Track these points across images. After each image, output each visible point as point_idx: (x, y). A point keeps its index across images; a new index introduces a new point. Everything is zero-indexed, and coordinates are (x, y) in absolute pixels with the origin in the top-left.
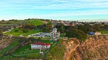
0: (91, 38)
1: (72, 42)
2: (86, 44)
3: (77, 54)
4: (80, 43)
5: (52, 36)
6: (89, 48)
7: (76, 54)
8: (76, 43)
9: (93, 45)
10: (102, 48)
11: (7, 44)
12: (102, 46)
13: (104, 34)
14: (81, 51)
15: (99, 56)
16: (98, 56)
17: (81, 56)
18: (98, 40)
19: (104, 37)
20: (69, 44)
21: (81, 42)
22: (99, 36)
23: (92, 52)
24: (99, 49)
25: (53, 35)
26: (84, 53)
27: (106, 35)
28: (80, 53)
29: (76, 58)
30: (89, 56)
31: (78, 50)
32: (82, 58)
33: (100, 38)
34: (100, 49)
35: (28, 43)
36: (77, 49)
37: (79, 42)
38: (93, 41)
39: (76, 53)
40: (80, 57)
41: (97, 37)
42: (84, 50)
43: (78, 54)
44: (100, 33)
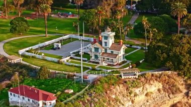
1: (154, 87)
4: (185, 91)
5: (96, 57)
20: (136, 95)
25: (100, 55)
37: (182, 87)
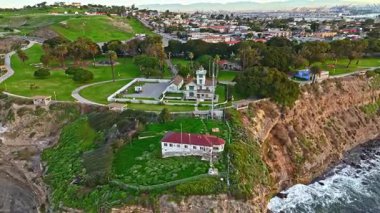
0: (306, 93)
1: (261, 114)
2: (295, 114)
3: (276, 149)
4: (280, 114)
5: (192, 94)
6: (303, 127)
7: (273, 150)
8: (270, 114)
9: (313, 115)
10: (333, 121)
11: (42, 134)
12: (333, 114)
13: (338, 77)
14: (285, 138)
15: (329, 144)
16: (326, 145)
17: (286, 152)
18: (324, 98)
19: (339, 86)
20: (256, 124)
21: (282, 110)
22: (324, 82)
23: (311, 137)
24: (326, 126)
26: (293, 142)
27: (342, 79)
28: (282, 143)
29: (273, 161)
30: (305, 151)
31: (276, 136)
32: (288, 159)
33: (327, 90)
34: (329, 124)
35: (134, 132)
36: (274, 132)
37: (277, 111)
38: (311, 100)
39: (273, 147)
40: (284, 155)
41: (321, 88)
42: (291, 135)
43: (276, 147)
44: (327, 73)
